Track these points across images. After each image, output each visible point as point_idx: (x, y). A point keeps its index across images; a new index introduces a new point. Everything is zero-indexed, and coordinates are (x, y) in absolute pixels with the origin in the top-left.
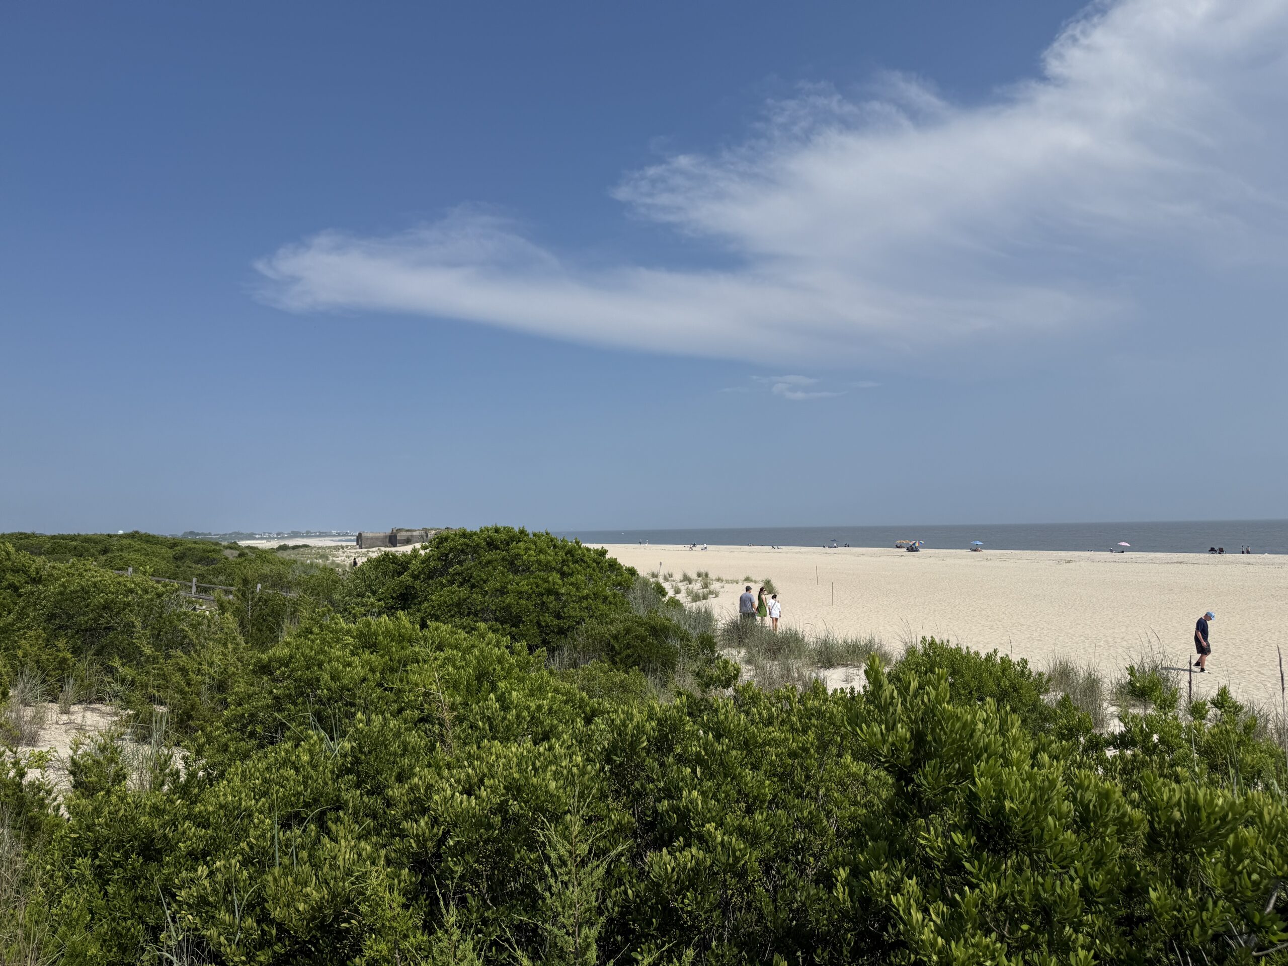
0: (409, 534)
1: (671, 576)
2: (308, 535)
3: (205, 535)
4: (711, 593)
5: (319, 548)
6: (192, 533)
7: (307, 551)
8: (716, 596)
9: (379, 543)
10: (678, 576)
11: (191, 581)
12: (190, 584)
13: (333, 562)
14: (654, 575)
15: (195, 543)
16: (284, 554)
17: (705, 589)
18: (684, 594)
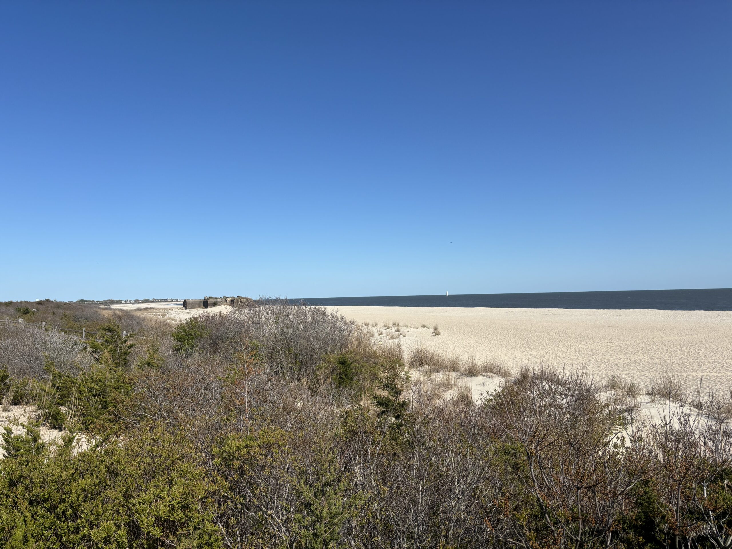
0: (215, 300)
1: (376, 325)
2: (154, 301)
3: (91, 301)
4: (401, 334)
5: (160, 309)
6: (82, 301)
7: (153, 311)
8: (404, 336)
9: (197, 306)
10: (381, 324)
11: (82, 329)
12: (81, 332)
13: (170, 319)
14: (367, 325)
16: (139, 314)
17: (398, 332)
18: (384, 335)
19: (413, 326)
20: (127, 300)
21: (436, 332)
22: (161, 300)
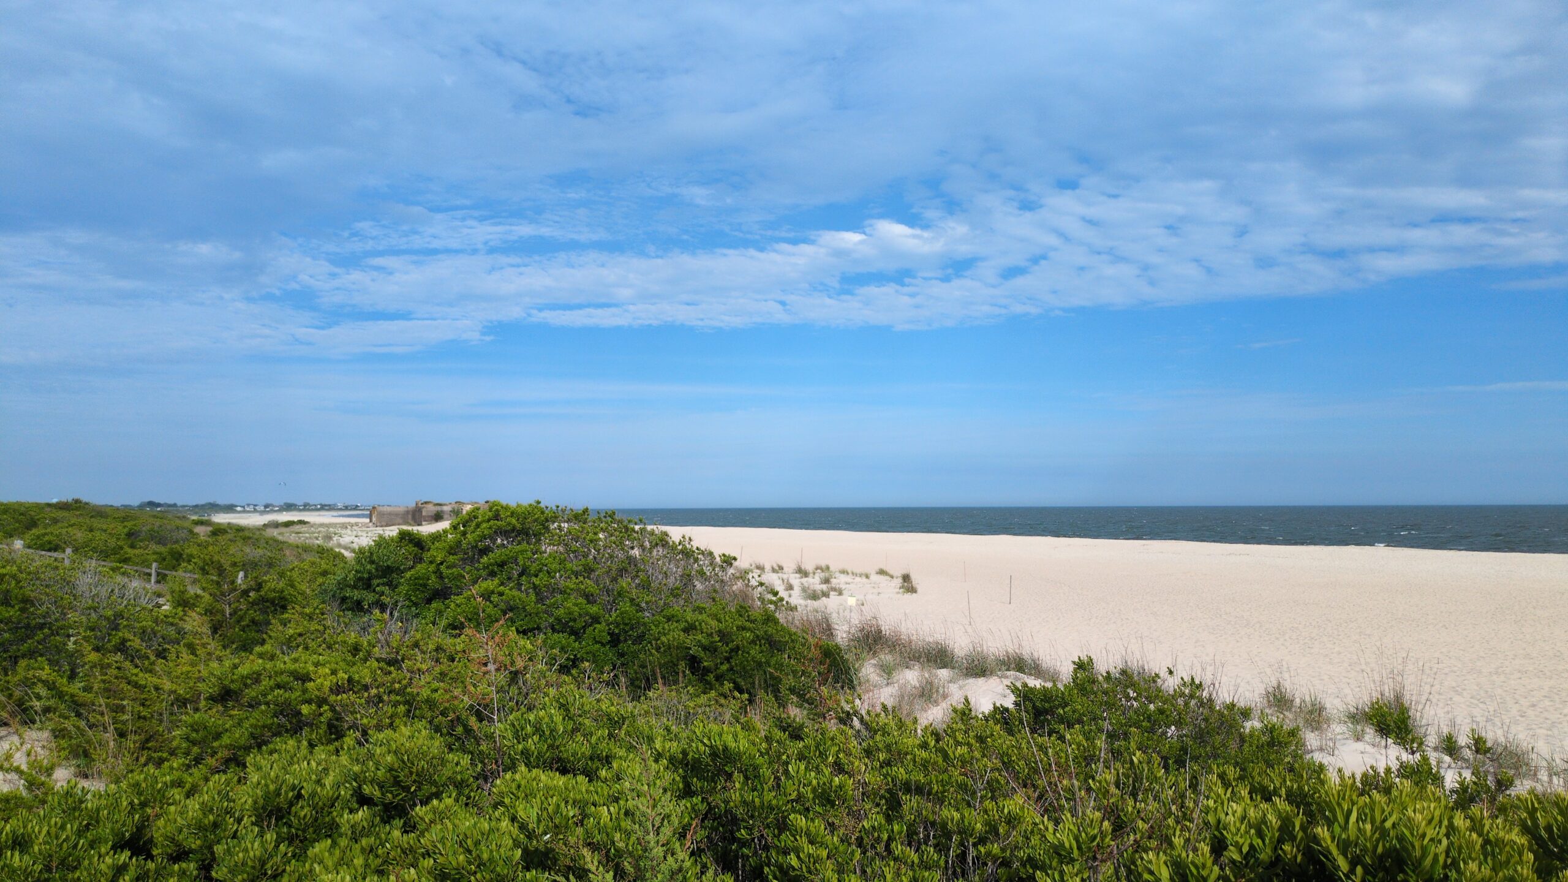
0: (439, 508)
1: (781, 568)
2: (307, 507)
3: (170, 506)
4: (834, 589)
5: (322, 525)
6: (151, 504)
7: (304, 528)
8: (840, 594)
9: (401, 521)
10: (789, 566)
11: (149, 566)
12: (148, 571)
13: (339, 545)
14: (760, 568)
15: (154, 516)
16: (274, 533)
17: (824, 587)
18: (796, 592)
19: (858, 571)
20: (248, 505)
21: (907, 584)
22: (321, 505)
